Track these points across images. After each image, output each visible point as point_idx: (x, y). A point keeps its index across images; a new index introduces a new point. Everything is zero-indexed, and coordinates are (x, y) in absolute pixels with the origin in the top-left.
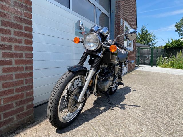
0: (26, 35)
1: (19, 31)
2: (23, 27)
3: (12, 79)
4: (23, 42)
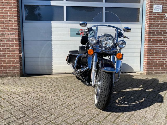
0: (15, 44)
4: (15, 46)
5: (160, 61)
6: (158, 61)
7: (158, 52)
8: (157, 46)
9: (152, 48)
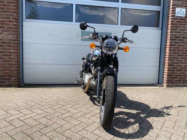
0: (13, 46)
1: (10, 45)
2: (12, 43)
3: (6, 65)
5: (182, 72)
6: (179, 72)
7: (180, 62)
8: (178, 55)
9: (173, 57)
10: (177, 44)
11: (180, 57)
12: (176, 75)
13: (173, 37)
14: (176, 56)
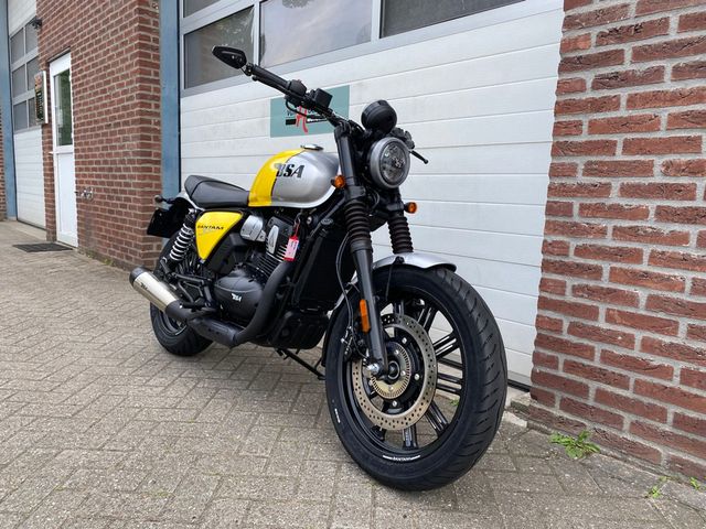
5: (667, 340)
6: (639, 335)
7: (647, 249)
8: (633, 186)
9: (582, 207)
10: (624, 93)
11: (652, 205)
12: (607, 357)
13: (587, 37)
14: (615, 198)
